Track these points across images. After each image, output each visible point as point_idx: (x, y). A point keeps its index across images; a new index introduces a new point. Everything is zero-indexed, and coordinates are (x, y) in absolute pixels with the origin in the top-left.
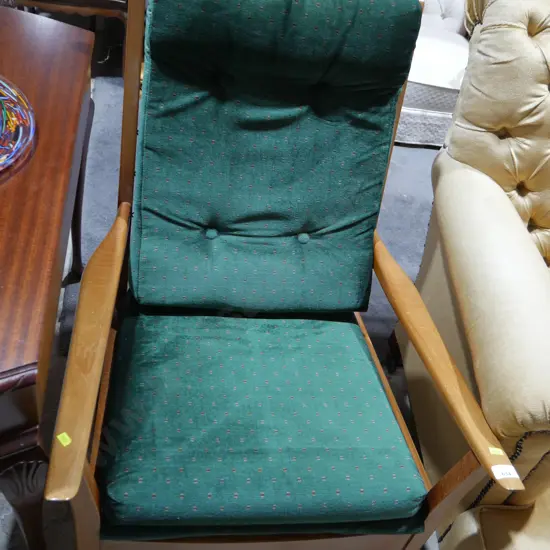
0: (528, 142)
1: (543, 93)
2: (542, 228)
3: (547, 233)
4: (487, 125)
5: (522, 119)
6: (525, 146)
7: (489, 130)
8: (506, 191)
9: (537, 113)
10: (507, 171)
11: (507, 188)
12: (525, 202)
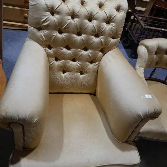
0: (47, 31)
1: (47, 15)
2: (60, 60)
3: (62, 62)
4: (33, 26)
5: (43, 24)
6: (46, 33)
7: (35, 28)
8: (43, 48)
9: (47, 22)
10: (42, 41)
11: (44, 47)
12: (51, 51)
